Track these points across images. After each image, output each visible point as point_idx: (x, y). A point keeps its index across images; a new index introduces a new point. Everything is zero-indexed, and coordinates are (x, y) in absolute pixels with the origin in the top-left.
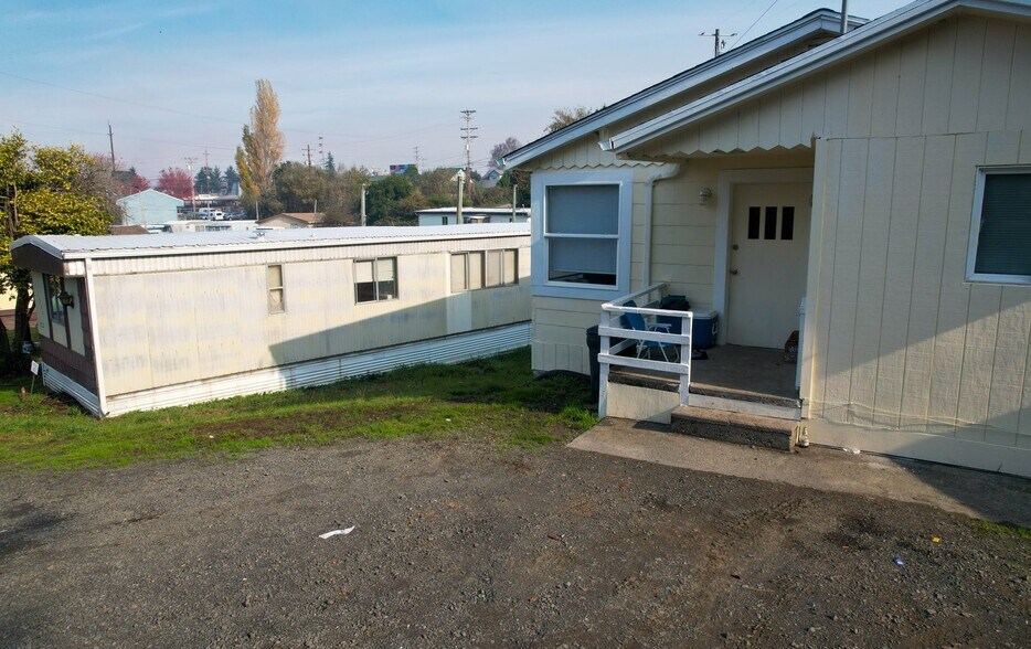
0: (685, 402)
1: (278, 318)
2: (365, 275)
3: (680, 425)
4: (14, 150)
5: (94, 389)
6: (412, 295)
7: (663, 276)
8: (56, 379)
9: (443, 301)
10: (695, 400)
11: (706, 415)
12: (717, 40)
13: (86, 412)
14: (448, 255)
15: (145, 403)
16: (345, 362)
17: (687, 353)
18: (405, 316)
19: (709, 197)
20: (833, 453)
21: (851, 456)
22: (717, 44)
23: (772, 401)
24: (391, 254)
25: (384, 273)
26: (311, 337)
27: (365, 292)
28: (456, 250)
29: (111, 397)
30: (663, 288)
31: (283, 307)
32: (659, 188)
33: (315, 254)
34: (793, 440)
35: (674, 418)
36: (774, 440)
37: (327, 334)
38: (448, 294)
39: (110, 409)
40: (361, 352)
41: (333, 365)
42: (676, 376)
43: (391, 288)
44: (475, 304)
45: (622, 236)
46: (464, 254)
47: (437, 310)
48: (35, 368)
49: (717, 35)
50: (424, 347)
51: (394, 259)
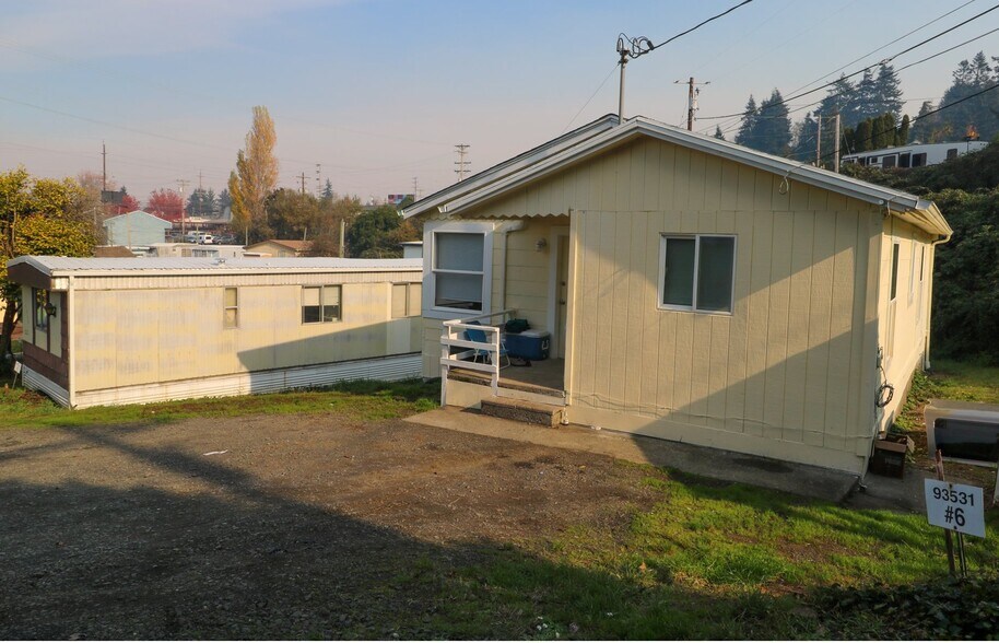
0: (494, 394)
1: (231, 334)
2: (312, 299)
3: (487, 409)
4: (17, 182)
5: (66, 386)
6: (356, 316)
7: (513, 305)
8: (33, 379)
9: (383, 326)
10: (503, 392)
11: (504, 402)
12: (691, 87)
13: (56, 404)
14: (390, 286)
15: (107, 400)
16: (289, 375)
17: (496, 357)
18: (348, 336)
19: (543, 245)
20: (585, 429)
21: (595, 431)
22: (691, 91)
23: (547, 393)
24: (337, 279)
25: (330, 299)
26: (260, 351)
27: (311, 314)
28: (397, 281)
29: (79, 393)
30: (513, 313)
31: (236, 323)
32: (512, 237)
33: (268, 280)
34: (555, 420)
35: (483, 403)
36: (540, 418)
37: (275, 350)
38: (389, 319)
39: (79, 402)
40: (305, 367)
41: (279, 376)
42: (490, 374)
43: (335, 312)
44: (414, 329)
45: (486, 272)
46: (406, 284)
47: (377, 333)
48: (18, 367)
49: (691, 82)
50: (364, 365)
51: (340, 286)
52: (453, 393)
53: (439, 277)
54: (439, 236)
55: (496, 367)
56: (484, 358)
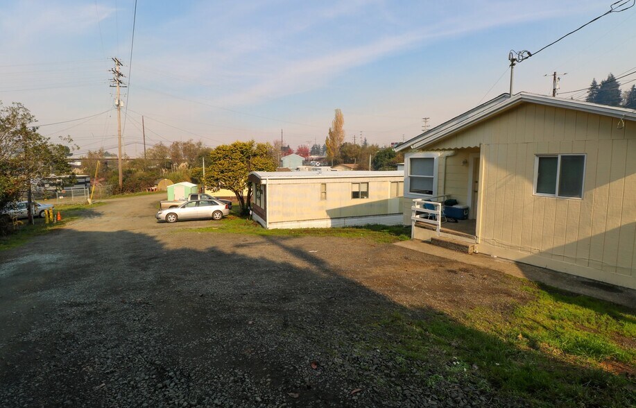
0: (438, 235)
1: (323, 202)
2: (356, 189)
3: (434, 242)
4: (251, 145)
5: (266, 220)
6: (374, 197)
7: (449, 192)
8: (256, 217)
9: (387, 200)
10: (442, 234)
11: (442, 239)
12: (555, 77)
13: (262, 227)
14: (390, 183)
15: (279, 226)
16: (346, 220)
17: (439, 217)
18: (371, 205)
19: (466, 163)
20: (487, 256)
21: (493, 258)
22: (555, 79)
23: (466, 236)
24: (366, 181)
25: (364, 189)
26: (335, 210)
27: (355, 195)
28: (393, 181)
29: (270, 223)
30: (448, 196)
31: (325, 198)
32: (448, 159)
33: (338, 180)
34: (470, 250)
35: (432, 239)
36: (463, 249)
37: (340, 209)
38: (389, 198)
39: (270, 227)
40: (352, 217)
41: (342, 220)
42: (436, 225)
43: (365, 194)
44: (401, 203)
45: (435, 176)
46: (397, 182)
47: (384, 204)
48: (251, 212)
49: (555, 74)
50: (378, 218)
51: (368, 183)
52: (417, 233)
53: (412, 179)
54: (411, 159)
55: (439, 222)
56: (433, 217)
